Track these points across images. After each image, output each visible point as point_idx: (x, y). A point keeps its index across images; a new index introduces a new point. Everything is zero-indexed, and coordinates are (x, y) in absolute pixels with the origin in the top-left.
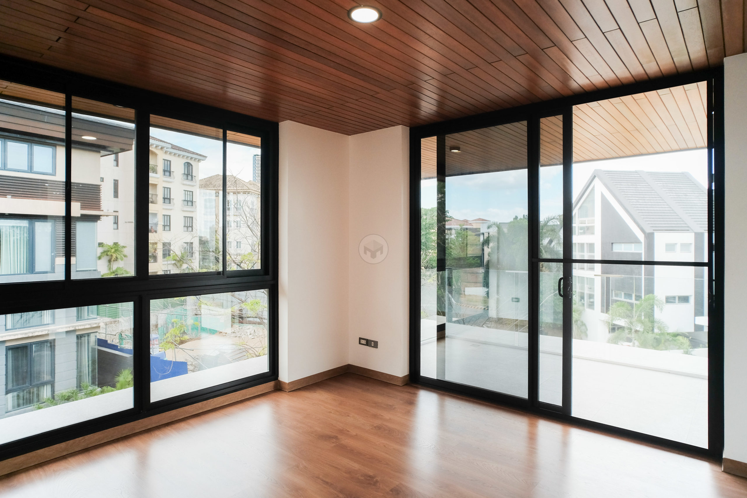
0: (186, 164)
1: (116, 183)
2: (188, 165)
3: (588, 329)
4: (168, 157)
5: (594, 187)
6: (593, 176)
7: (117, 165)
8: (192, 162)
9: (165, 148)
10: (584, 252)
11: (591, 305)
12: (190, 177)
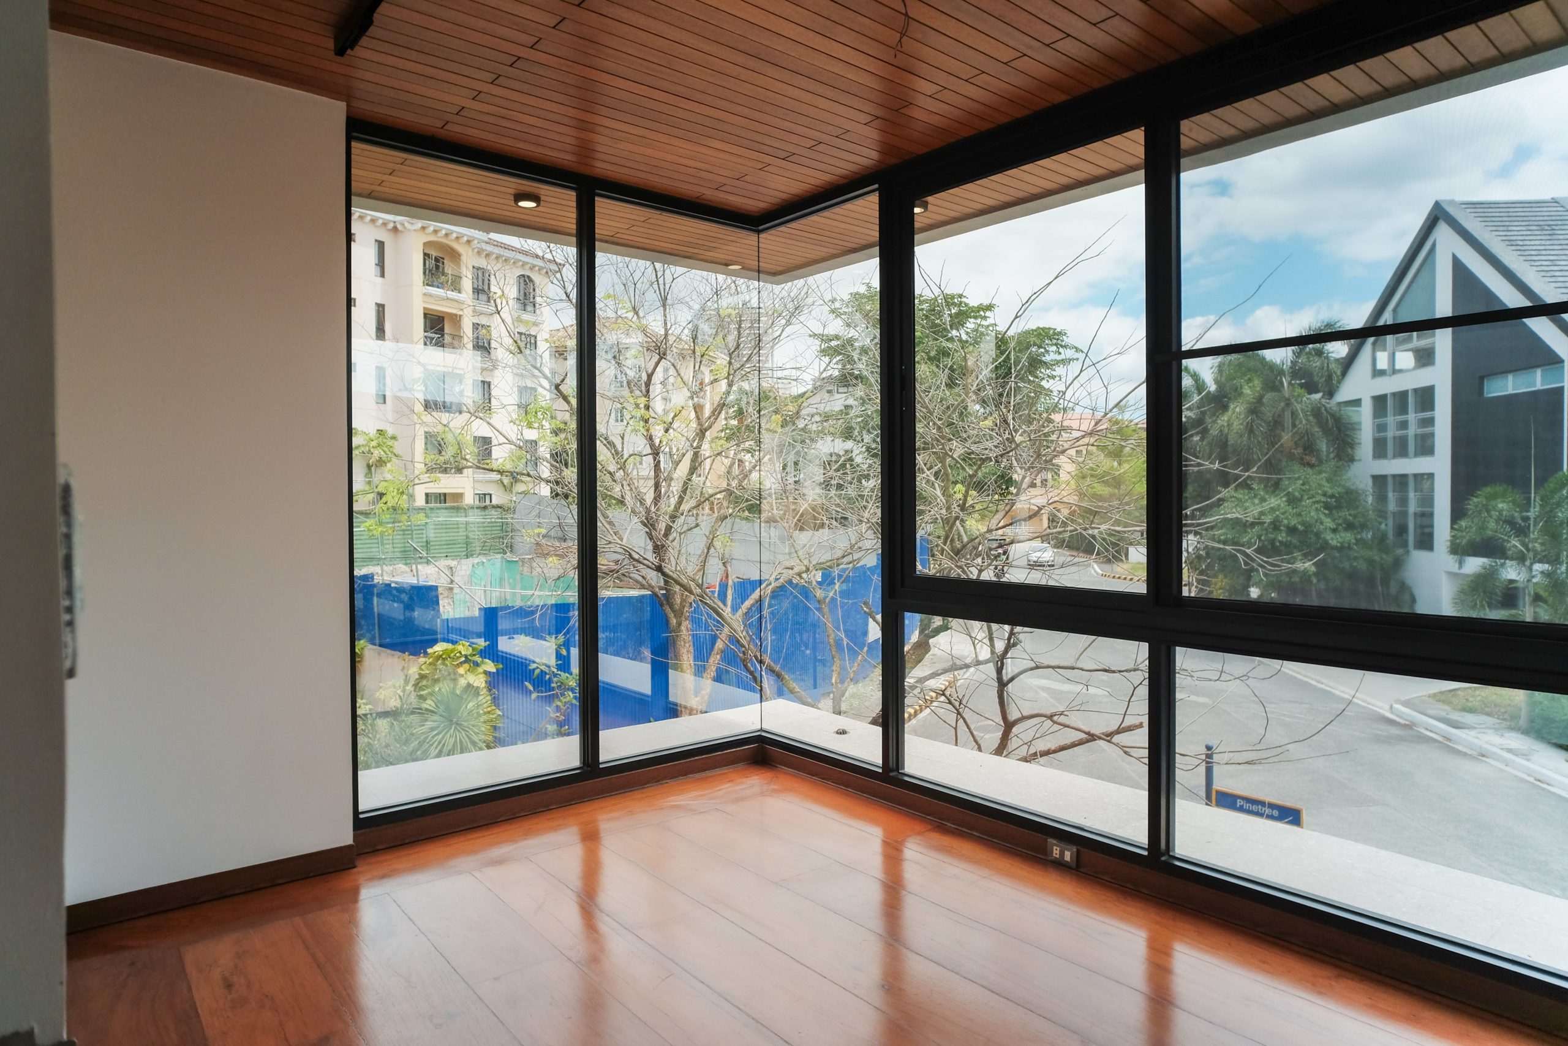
0: (522, 280)
1: (381, 308)
2: (525, 281)
3: (1417, 598)
4: (482, 263)
5: (1434, 246)
6: (1432, 217)
7: (383, 275)
8: (535, 277)
9: (476, 242)
10: (1407, 414)
11: (1426, 542)
12: (530, 308)
